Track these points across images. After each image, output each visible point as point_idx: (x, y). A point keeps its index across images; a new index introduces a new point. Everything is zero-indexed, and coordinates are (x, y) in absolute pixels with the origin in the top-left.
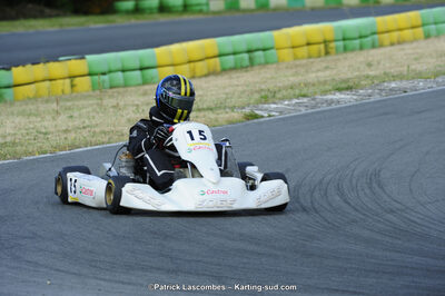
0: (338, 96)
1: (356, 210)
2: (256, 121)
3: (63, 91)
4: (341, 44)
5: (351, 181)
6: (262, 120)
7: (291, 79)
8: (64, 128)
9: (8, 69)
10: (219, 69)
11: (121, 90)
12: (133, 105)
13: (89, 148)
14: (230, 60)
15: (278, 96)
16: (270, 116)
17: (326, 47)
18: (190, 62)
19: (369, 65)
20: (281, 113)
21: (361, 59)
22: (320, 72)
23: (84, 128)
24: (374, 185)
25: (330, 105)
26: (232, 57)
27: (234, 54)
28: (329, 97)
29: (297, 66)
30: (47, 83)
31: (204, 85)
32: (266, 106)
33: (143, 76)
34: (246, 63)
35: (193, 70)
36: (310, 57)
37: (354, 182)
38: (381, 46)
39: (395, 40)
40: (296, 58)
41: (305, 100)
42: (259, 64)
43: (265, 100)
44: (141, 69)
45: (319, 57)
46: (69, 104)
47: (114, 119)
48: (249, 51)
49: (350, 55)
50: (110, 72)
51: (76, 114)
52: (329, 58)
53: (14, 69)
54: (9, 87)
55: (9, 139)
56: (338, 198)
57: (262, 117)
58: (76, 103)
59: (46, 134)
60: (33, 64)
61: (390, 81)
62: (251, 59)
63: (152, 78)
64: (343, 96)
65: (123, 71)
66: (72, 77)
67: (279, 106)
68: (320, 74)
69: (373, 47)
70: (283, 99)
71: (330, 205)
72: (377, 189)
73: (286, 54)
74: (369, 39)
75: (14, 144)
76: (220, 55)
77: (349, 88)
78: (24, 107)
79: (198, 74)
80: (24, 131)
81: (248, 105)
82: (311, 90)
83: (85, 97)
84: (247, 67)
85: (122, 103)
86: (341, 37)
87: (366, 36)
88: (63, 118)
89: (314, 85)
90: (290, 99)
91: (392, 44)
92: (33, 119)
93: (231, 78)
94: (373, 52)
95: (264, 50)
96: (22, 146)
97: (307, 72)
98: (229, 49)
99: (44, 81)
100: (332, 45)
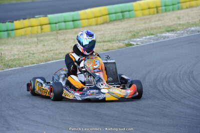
0: (168, 34)
1: (185, 91)
2: (131, 47)
3: (37, 32)
4: (164, 8)
5: (180, 77)
6: (134, 46)
7: (144, 25)
8: (41, 51)
9: (12, 22)
10: (108, 20)
11: (64, 31)
12: (72, 39)
13: (54, 61)
14: (113, 16)
15: (140, 34)
16: (137, 44)
17: (157, 9)
18: (95, 17)
19: (179, 18)
20: (142, 43)
21: (174, 15)
22: (156, 22)
23: (51, 51)
24: (191, 79)
25: (164, 39)
26: (114, 15)
27: (115, 13)
28: (164, 35)
29: (145, 19)
30: (30, 28)
31: (103, 29)
32: (135, 39)
33: (74, 24)
34: (121, 17)
35: (97, 21)
36: (150, 14)
37: (181, 77)
38: (182, 9)
39: (188, 6)
40: (143, 15)
41: (153, 36)
42: (127, 18)
43: (134, 36)
44: (73, 21)
45: (154, 14)
46: (42, 38)
47: (64, 46)
48: (122, 12)
49: (168, 13)
50: (59, 22)
51: (46, 44)
52: (159, 15)
53: (15, 22)
54: (13, 30)
55: (16, 57)
56: (175, 85)
57: (133, 45)
58: (45, 38)
59: (33, 54)
60: (24, 19)
61: (191, 27)
62: (123, 16)
63: (78, 25)
64: (170, 34)
65: (65, 22)
66: (41, 25)
67: (141, 39)
68: (156, 23)
69: (179, 9)
70: (142, 36)
71: (172, 89)
72: (193, 81)
73: (139, 13)
74: (176, 6)
75: (19, 59)
76: (109, 14)
77: (172, 31)
78: (21, 40)
79: (99, 23)
80: (23, 53)
81: (127, 39)
82: (155, 31)
83: (48, 35)
84: (121, 19)
85: (66, 38)
86: (163, 5)
87: (175, 4)
88: (40, 46)
89: (155, 29)
90: (146, 36)
91: (187, 8)
92: (26, 46)
93: (115, 25)
94: (179, 12)
95: (129, 11)
96: (23, 60)
97: (150, 22)
98: (113, 11)
99: (29, 27)
100: (160, 8)
